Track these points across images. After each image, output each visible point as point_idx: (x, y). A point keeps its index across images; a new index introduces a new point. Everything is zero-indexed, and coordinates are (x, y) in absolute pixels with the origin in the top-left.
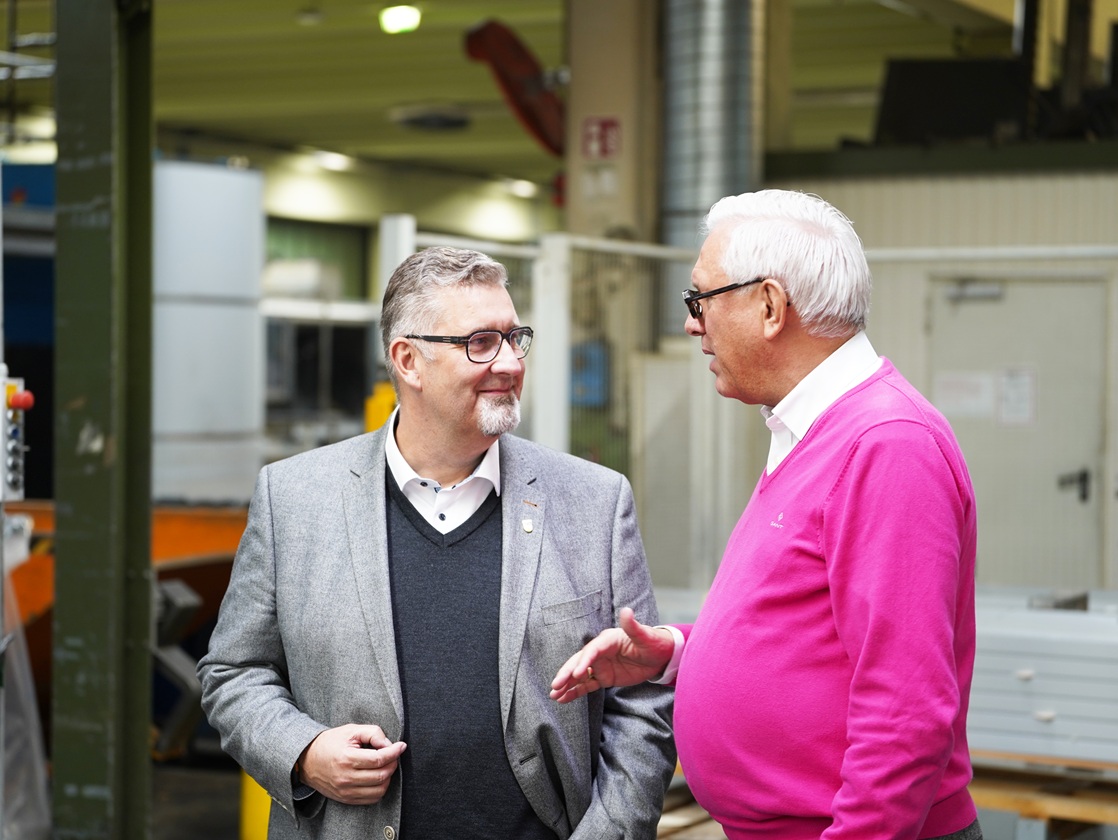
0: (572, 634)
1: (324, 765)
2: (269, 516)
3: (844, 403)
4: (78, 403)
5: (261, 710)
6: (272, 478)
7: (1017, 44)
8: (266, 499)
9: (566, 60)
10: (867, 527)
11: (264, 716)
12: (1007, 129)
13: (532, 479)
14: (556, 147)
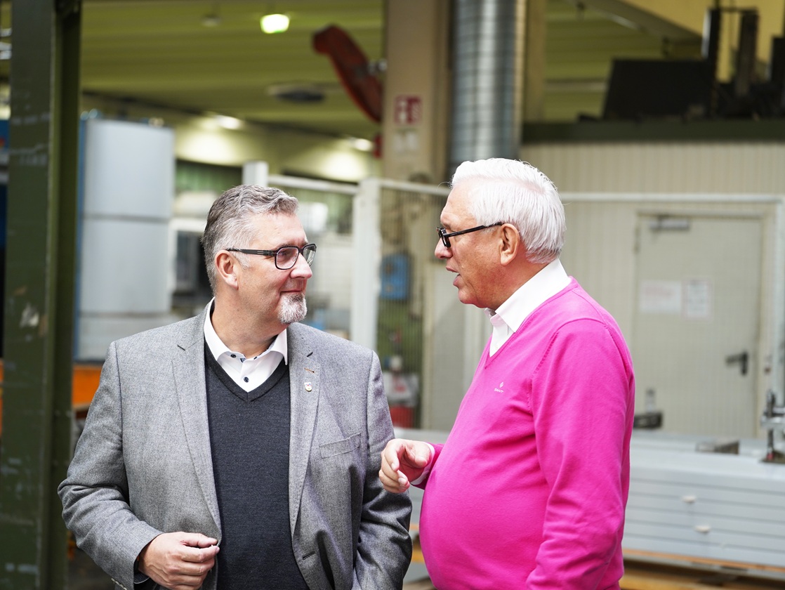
0: (342, 465)
1: (160, 556)
2: (117, 378)
3: (546, 306)
4: (22, 291)
5: (111, 517)
6: (119, 350)
7: (704, 51)
8: (115, 365)
9: (385, 54)
10: (563, 392)
11: (114, 521)
12: (697, 110)
13: (310, 352)
14: (376, 115)
